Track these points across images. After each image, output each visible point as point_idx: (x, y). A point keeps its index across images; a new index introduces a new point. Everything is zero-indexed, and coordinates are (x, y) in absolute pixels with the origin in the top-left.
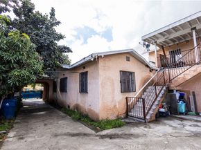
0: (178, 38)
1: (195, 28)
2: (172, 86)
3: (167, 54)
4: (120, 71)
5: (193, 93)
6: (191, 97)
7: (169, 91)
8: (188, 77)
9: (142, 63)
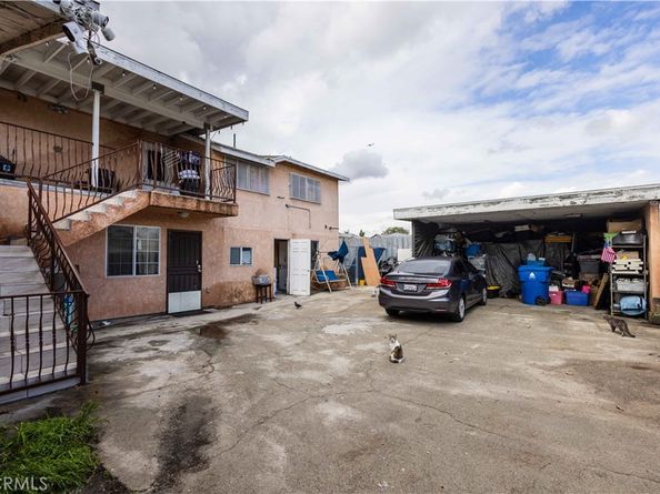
8: (103, 224)
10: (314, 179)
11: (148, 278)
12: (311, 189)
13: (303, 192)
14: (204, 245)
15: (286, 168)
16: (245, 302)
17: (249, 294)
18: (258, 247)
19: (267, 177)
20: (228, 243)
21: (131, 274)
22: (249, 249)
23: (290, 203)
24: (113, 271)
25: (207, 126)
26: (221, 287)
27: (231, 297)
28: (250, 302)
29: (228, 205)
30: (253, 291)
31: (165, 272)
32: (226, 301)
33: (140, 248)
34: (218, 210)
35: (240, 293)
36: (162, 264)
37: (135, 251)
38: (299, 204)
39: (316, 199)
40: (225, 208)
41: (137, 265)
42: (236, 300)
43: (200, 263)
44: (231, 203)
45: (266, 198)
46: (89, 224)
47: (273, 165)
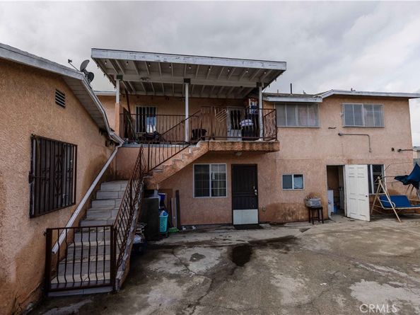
0: (158, 87)
1: (187, 81)
2: (152, 182)
3: (133, 111)
4: (33, 138)
5: (177, 192)
6: (174, 200)
7: (148, 192)
8: (180, 166)
9: (94, 121)
10: (373, 104)
11: (219, 199)
12: (369, 115)
13: (359, 119)
14: (259, 174)
15: (337, 101)
16: (298, 221)
17: (302, 214)
18: (309, 173)
19: (316, 113)
20: (280, 172)
21: (209, 195)
22: (301, 176)
23: (343, 131)
24: (198, 194)
25: (259, 84)
26: (275, 208)
27: (285, 215)
28: (302, 221)
29: (269, 143)
30: (306, 212)
31: (230, 194)
32: (280, 219)
33: (214, 178)
34: (260, 148)
35: (293, 212)
36: (229, 189)
37: (210, 180)
38: (354, 131)
39: (378, 122)
40: (267, 146)
41: (212, 190)
42: (289, 218)
43: (257, 188)
44: (274, 141)
45: (316, 131)
46: (173, 167)
47: (319, 101)
